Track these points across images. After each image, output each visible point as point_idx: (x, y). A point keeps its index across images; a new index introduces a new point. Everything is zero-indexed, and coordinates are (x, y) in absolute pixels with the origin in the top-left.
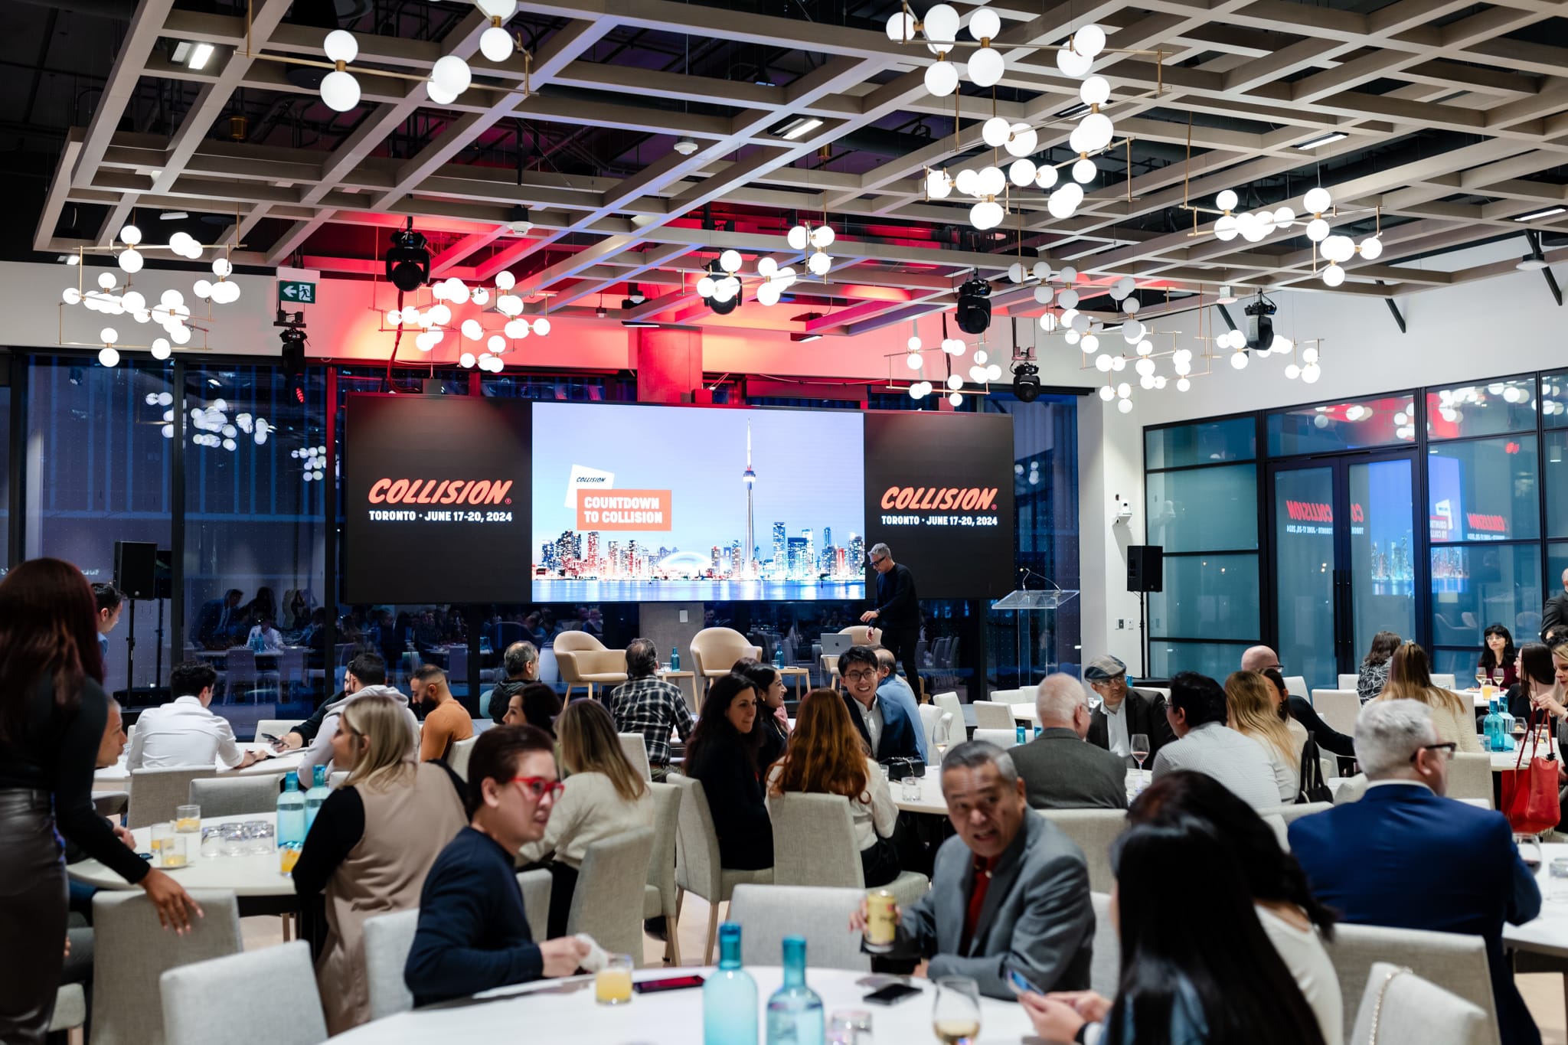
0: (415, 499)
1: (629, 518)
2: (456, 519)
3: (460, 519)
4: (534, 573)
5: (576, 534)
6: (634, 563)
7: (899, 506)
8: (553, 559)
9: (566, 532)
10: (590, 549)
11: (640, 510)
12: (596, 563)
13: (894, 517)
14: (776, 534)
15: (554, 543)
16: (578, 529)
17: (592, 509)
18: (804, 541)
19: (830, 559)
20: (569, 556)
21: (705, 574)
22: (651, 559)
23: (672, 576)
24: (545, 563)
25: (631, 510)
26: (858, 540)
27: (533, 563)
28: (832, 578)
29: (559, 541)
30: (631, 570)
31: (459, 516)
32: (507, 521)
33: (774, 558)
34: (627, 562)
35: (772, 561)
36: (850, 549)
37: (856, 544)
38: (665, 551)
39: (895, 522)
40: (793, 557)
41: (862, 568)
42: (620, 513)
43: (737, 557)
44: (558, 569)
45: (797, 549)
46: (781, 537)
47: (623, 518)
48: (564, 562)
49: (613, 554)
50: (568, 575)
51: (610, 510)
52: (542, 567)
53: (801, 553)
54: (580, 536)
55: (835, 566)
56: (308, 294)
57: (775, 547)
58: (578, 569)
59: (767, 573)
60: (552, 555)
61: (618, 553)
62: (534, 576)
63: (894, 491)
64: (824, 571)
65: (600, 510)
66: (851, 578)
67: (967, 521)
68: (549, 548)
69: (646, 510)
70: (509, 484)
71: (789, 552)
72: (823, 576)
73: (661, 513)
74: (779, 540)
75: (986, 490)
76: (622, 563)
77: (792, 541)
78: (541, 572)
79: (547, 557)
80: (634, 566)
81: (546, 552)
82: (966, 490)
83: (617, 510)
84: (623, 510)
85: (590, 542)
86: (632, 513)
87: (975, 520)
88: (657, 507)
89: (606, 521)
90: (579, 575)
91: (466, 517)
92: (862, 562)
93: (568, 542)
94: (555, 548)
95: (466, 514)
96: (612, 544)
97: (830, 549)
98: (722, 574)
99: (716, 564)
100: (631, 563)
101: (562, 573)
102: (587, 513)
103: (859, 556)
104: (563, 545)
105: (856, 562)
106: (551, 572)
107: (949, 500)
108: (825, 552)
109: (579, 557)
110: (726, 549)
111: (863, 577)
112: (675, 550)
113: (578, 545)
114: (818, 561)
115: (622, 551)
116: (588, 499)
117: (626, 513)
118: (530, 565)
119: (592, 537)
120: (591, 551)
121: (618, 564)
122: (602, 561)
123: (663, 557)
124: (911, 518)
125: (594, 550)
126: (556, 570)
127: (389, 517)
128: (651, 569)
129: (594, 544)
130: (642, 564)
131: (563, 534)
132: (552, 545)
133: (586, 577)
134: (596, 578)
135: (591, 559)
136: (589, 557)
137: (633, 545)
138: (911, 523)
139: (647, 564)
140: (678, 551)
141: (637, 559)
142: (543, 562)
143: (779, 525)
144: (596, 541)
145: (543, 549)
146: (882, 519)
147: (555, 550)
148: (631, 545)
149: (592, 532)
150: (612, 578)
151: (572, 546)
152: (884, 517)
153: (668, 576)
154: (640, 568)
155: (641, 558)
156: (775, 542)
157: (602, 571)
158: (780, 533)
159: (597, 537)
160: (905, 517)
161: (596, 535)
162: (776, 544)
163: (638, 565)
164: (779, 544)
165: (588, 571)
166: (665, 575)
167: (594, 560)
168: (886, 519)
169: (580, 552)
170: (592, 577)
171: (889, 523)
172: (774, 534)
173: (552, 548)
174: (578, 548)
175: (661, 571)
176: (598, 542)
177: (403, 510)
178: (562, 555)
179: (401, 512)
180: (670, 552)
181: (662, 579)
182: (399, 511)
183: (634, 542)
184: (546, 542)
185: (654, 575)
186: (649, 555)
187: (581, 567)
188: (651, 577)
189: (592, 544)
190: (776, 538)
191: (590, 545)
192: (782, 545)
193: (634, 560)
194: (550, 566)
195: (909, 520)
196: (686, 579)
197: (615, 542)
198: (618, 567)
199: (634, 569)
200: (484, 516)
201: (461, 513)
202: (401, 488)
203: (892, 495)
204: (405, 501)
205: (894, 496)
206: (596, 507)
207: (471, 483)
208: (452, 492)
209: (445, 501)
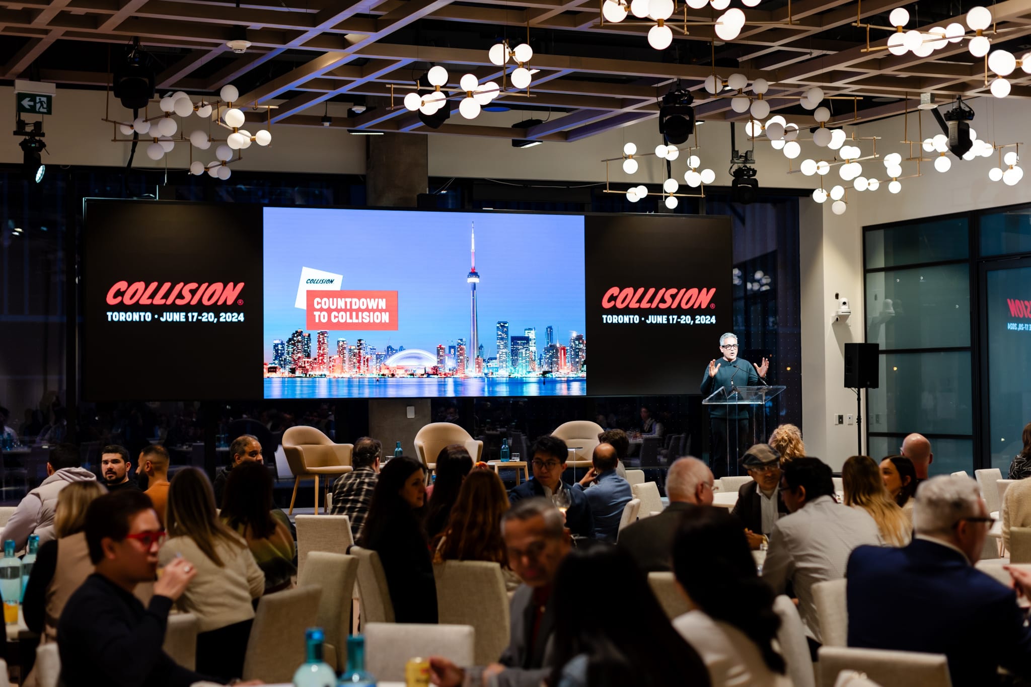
0: (150, 300)
1: (357, 317)
2: (190, 320)
3: (195, 320)
4: (265, 371)
5: (306, 334)
6: (362, 361)
7: (620, 305)
8: (283, 357)
9: (297, 332)
10: (320, 348)
11: (367, 310)
12: (325, 361)
13: (615, 316)
14: (500, 333)
15: (285, 342)
16: (308, 329)
17: (321, 310)
18: (527, 339)
19: (551, 357)
20: (299, 355)
21: (430, 371)
22: (378, 357)
23: (400, 373)
24: (276, 362)
25: (359, 310)
26: (579, 338)
27: (265, 361)
28: (554, 375)
29: (290, 340)
30: (359, 368)
31: (193, 316)
32: (239, 321)
33: (498, 356)
34: (355, 361)
35: (496, 359)
36: (572, 347)
37: (577, 342)
38: (392, 349)
39: (615, 321)
40: (516, 355)
41: (583, 366)
42: (348, 313)
43: (461, 355)
45: (520, 347)
46: (504, 336)
47: (351, 318)
48: (294, 360)
49: (341, 351)
50: (298, 373)
51: (338, 310)
52: (273, 365)
53: (524, 351)
54: (309, 335)
55: (557, 364)
56: (45, 106)
57: (499, 346)
58: (308, 367)
59: (491, 371)
60: (282, 354)
61: (346, 352)
62: (266, 374)
63: (615, 291)
64: (546, 368)
65: (329, 311)
66: (572, 375)
67: (686, 320)
68: (280, 346)
69: (374, 311)
70: (242, 284)
71: (512, 351)
72: (545, 373)
73: (387, 313)
74: (502, 339)
75: (705, 290)
76: (350, 361)
77: (515, 339)
78: (273, 370)
79: (278, 355)
80: (362, 364)
81: (277, 351)
82: (685, 289)
83: (345, 310)
84: (351, 310)
85: (319, 341)
86: (360, 313)
87: (693, 319)
88: (384, 308)
89: (334, 321)
90: (309, 373)
91: (200, 318)
92: (583, 360)
93: (299, 342)
94: (286, 347)
95: (199, 315)
96: (341, 343)
97: (552, 347)
98: (447, 371)
99: (441, 362)
100: (359, 362)
101: (293, 371)
102: (317, 314)
103: (580, 353)
104: (294, 344)
105: (577, 360)
106: (282, 370)
107: (669, 300)
108: (547, 350)
109: (308, 356)
110: (451, 347)
111: (584, 374)
112: (402, 349)
113: (307, 344)
114: (540, 359)
115: (350, 350)
116: (317, 300)
117: (354, 314)
118: (262, 364)
119: (321, 336)
120: (320, 349)
121: (347, 362)
122: (331, 359)
123: (390, 356)
124: (631, 317)
125: (323, 350)
126: (287, 368)
127: (126, 318)
128: (378, 367)
129: (323, 343)
130: (369, 362)
131: (294, 334)
132: (282, 344)
133: (315, 375)
134: (325, 375)
135: (321, 358)
136: (319, 356)
137: (361, 344)
138: (632, 322)
139: (375, 363)
140: (404, 349)
141: (364, 358)
142: (274, 360)
143: (502, 324)
144: (325, 340)
145: (274, 348)
146: (603, 318)
147: (286, 349)
148: (359, 344)
149: (321, 332)
150: (341, 376)
151: (302, 346)
152: (604, 317)
153: (394, 373)
154: (368, 366)
155: (369, 356)
156: (499, 341)
157: (331, 369)
158: (503, 332)
159: (326, 337)
160: (625, 316)
161: (326, 335)
162: (500, 342)
163: (366, 363)
164: (503, 343)
165: (317, 369)
166: (392, 373)
167: (324, 359)
168: (606, 318)
169: (310, 351)
170: (321, 375)
171: (610, 322)
172: (497, 333)
173: (283, 347)
174: (308, 347)
175: (388, 369)
176: (327, 341)
177: (140, 311)
178: (293, 353)
179: (138, 313)
180: (396, 350)
181: (389, 377)
182: (136, 312)
183: (362, 342)
184: (277, 342)
185: (382, 373)
186: (376, 353)
187: (310, 365)
188: (379, 375)
189: (321, 344)
190: (500, 336)
191: (319, 344)
192: (505, 343)
193: (362, 358)
194: (281, 365)
195: (630, 319)
196: (412, 376)
197: (343, 341)
198: (346, 365)
199: (362, 367)
200: (217, 316)
201: (195, 314)
202: (137, 290)
203: (613, 294)
204: (141, 302)
205: (614, 295)
206: (325, 307)
207: (205, 286)
208: (186, 294)
209: (180, 302)
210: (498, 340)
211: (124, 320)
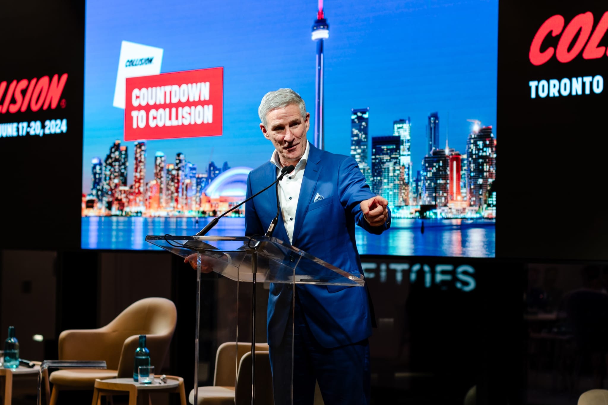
1: (177, 117)
2: (21, 134)
3: (24, 134)
4: (84, 205)
5: (123, 148)
6: (180, 190)
7: (564, 57)
8: (101, 185)
9: (114, 144)
10: (136, 168)
11: (189, 103)
12: (142, 189)
13: (553, 82)
14: (356, 132)
15: (103, 161)
16: (126, 139)
17: (140, 108)
18: (397, 141)
19: (436, 176)
20: (116, 181)
22: (199, 182)
24: (94, 192)
25: (180, 104)
26: (484, 134)
28: (439, 213)
29: (108, 158)
30: (177, 200)
31: (23, 128)
32: (62, 132)
34: (172, 189)
36: (470, 155)
37: (480, 143)
38: (215, 168)
39: (554, 92)
40: (379, 174)
41: (490, 195)
42: (167, 111)
44: (105, 199)
45: (386, 158)
46: (362, 136)
47: (170, 118)
48: (111, 190)
49: (158, 176)
50: (115, 210)
51: (157, 107)
52: (91, 198)
53: (391, 165)
54: (127, 148)
55: (445, 190)
58: (124, 200)
60: (100, 180)
61: (163, 174)
62: (86, 212)
63: (555, 23)
64: (426, 199)
65: (147, 108)
66: (471, 214)
68: (98, 168)
69: (195, 104)
70: (64, 77)
71: (374, 165)
72: (425, 208)
73: (211, 107)
74: (359, 143)
76: (168, 189)
77: (378, 142)
78: (90, 204)
79: (97, 182)
80: (180, 194)
81: (95, 174)
83: (164, 106)
84: (171, 106)
85: (136, 159)
86: (180, 110)
88: (207, 98)
89: (152, 124)
90: (125, 209)
91: (29, 129)
92: (490, 181)
93: (116, 160)
94: (104, 168)
95: (29, 126)
96: (159, 161)
97: (439, 155)
100: (177, 191)
101: (109, 206)
102: (134, 114)
103: (486, 167)
104: (111, 164)
105: (480, 181)
106: (99, 205)
108: (430, 162)
109: (125, 183)
111: (492, 212)
112: (226, 167)
113: (124, 164)
114: (417, 181)
115: (168, 171)
116: (136, 92)
117: (174, 111)
118: (81, 195)
119: (138, 150)
120: (136, 171)
121: (164, 191)
122: (148, 187)
123: (212, 179)
124: (588, 80)
125: (141, 171)
126: (104, 202)
128: (198, 200)
129: (140, 162)
130: (189, 191)
131: (111, 148)
132: (100, 164)
133: (131, 212)
134: (141, 213)
135: (137, 185)
136: (136, 182)
137: (180, 161)
138: (588, 92)
139: (194, 192)
140: (229, 168)
141: (183, 184)
142: (92, 189)
143: (359, 114)
144: (143, 157)
145: (93, 171)
146: (530, 88)
147: (103, 172)
148: (178, 161)
149: (139, 143)
150: (157, 214)
151: (120, 166)
152: (533, 84)
153: (217, 210)
154: (186, 198)
155: (188, 181)
156: (353, 147)
157: (147, 203)
158: (360, 130)
159: (143, 151)
160: (574, 80)
161: (143, 148)
162: (355, 150)
163: (185, 192)
164: (359, 151)
165: (133, 203)
166: (213, 209)
167: (139, 186)
168: (537, 88)
169: (127, 174)
170: (137, 213)
171: (543, 95)
172: (352, 132)
173: (101, 169)
174: (125, 168)
175: (209, 201)
176: (145, 158)
178: (110, 179)
180: (219, 170)
181: (209, 216)
183: (182, 157)
184: (95, 161)
185: (202, 209)
186: (197, 176)
187: (127, 197)
188: (199, 212)
189: (138, 161)
190: (355, 138)
191: (136, 164)
192: (364, 151)
193: (180, 184)
194: (98, 196)
195: (584, 84)
196: (237, 215)
197: (161, 157)
198: (164, 197)
199: (180, 200)
200: (43, 127)
201: (25, 124)
203: (551, 32)
205: (554, 34)
206: (144, 104)
207: (34, 82)
208: (18, 97)
209: (14, 109)
210: (352, 145)
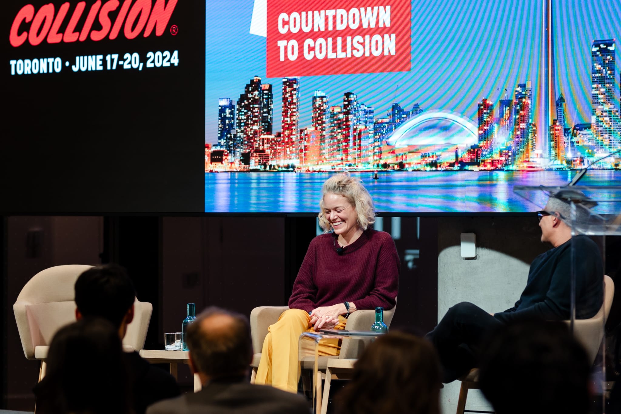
0: (60, 35)
1: (344, 49)
2: (109, 68)
3: (114, 67)
4: (207, 159)
5: (265, 86)
6: (351, 138)
8: (233, 132)
9: (252, 81)
10: (286, 112)
11: (361, 31)
12: (294, 138)
14: (598, 67)
15: (235, 103)
16: (269, 75)
17: (289, 36)
20: (256, 127)
21: (465, 156)
22: (377, 128)
23: (413, 160)
24: (223, 142)
25: (348, 32)
27: (207, 142)
29: (243, 98)
30: (346, 151)
31: (112, 60)
32: (172, 65)
33: (593, 119)
34: (339, 137)
35: (588, 126)
38: (401, 111)
42: (330, 40)
43: (523, 119)
44: (240, 151)
46: (607, 73)
47: (334, 49)
48: (249, 138)
49: (318, 121)
50: (254, 164)
51: (314, 35)
52: (218, 148)
54: (271, 86)
57: (595, 97)
58: (268, 151)
59: (579, 154)
60: (231, 126)
61: (326, 118)
62: (209, 166)
65: (301, 37)
68: (228, 111)
69: (371, 32)
73: (394, 36)
74: (602, 81)
76: (332, 137)
78: (217, 157)
79: (225, 131)
80: (351, 144)
81: (223, 119)
83: (325, 35)
84: (335, 34)
85: (285, 99)
86: (349, 39)
88: (388, 24)
89: (308, 57)
90: (270, 162)
91: (121, 63)
93: (255, 101)
94: (236, 113)
95: (121, 58)
96: (317, 104)
98: (496, 157)
99: (485, 136)
100: (346, 140)
101: (246, 159)
102: (282, 44)
104: (247, 107)
106: (230, 158)
109: (268, 130)
110: (505, 103)
112: (417, 110)
113: (267, 106)
115: (333, 115)
116: (283, 17)
117: (339, 40)
118: (203, 146)
119: (288, 89)
120: (286, 116)
121: (327, 141)
122: (303, 135)
123: (397, 126)
125: (292, 115)
126: (238, 154)
127: (31, 70)
128: (376, 150)
129: (291, 103)
130: (363, 139)
131: (248, 86)
132: (231, 107)
133: (279, 167)
134: (293, 167)
135: (287, 132)
136: (284, 129)
137: (350, 102)
139: (371, 140)
140: (421, 111)
141: (355, 130)
142: (220, 138)
143: (602, 46)
144: (295, 97)
145: (220, 115)
147: (236, 117)
148: (346, 103)
149: (289, 80)
150: (317, 168)
151: (260, 109)
153: (404, 162)
154: (360, 149)
155: (361, 127)
156: (595, 86)
157: (303, 154)
158: (604, 65)
159: (295, 90)
161: (295, 86)
162: (597, 89)
163: (358, 141)
164: (603, 90)
165: (282, 154)
166: (399, 161)
167: (291, 134)
169: (271, 119)
170: (288, 167)
172: (593, 67)
173: (232, 113)
174: (268, 112)
175: (393, 152)
176: (298, 98)
177: (47, 57)
178: (246, 125)
179: (45, 60)
180: (408, 114)
181: (394, 170)
182: (43, 58)
183: (352, 98)
184: (224, 103)
185: (382, 162)
186: (374, 121)
187: (272, 147)
188: (378, 166)
189: (288, 103)
190: (598, 75)
191: (285, 106)
192: (609, 90)
193: (351, 131)
194: (228, 147)
196: (434, 169)
197: (322, 97)
198: (327, 147)
199: (351, 150)
200: (144, 59)
201: (115, 57)
202: (45, 18)
204: (50, 40)
206: (295, 30)
207: (128, 2)
208: (105, 21)
209: (97, 36)
210: (594, 82)
211: (30, 72)
